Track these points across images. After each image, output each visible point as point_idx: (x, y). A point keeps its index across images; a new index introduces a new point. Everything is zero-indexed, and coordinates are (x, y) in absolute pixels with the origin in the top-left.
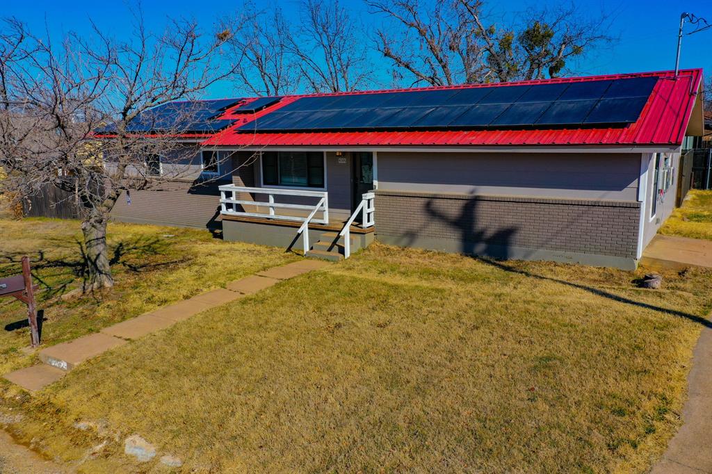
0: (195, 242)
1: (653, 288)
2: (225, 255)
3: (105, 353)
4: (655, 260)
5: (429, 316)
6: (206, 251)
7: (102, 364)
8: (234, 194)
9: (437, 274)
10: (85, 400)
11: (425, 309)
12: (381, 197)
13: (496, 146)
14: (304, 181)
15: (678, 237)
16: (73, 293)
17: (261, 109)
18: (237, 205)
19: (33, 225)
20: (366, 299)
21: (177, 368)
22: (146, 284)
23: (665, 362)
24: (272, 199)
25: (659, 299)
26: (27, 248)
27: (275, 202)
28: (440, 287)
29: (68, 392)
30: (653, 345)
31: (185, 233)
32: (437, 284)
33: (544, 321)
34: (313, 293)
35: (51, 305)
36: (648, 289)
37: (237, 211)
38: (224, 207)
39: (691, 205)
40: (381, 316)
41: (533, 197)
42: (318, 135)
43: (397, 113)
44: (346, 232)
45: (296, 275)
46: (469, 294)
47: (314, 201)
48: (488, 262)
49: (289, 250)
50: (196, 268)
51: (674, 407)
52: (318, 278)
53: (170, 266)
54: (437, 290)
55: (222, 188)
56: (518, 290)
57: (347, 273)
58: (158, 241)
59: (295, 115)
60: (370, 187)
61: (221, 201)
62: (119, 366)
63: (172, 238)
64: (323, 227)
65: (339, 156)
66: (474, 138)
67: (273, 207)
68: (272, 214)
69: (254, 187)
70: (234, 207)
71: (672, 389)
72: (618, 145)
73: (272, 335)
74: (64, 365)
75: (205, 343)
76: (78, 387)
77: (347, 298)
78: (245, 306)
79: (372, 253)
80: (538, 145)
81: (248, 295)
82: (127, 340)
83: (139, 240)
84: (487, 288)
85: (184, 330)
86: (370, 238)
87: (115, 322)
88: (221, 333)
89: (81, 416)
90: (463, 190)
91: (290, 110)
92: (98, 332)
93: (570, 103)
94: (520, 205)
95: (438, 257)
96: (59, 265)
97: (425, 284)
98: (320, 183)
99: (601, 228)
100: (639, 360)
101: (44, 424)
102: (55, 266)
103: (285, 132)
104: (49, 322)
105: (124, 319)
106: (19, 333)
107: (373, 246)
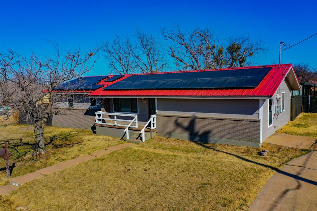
0: (85, 135)
1: (264, 156)
2: (95, 141)
3: (34, 180)
4: (269, 144)
5: (166, 167)
6: (87, 139)
7: (32, 184)
8: (101, 115)
9: (177, 149)
10: (22, 198)
11: (166, 164)
12: (159, 117)
13: (201, 96)
14: (130, 110)
15: (284, 134)
16: (28, 156)
17: (115, 80)
18: (102, 120)
19: (22, 128)
20: (144, 159)
21: (60, 186)
22: (58, 153)
23: (252, 186)
24: (115, 117)
25: (264, 160)
26: (16, 137)
27: (117, 119)
28: (177, 155)
29: (16, 195)
30: (251, 179)
31: (82, 131)
32: (176, 153)
33: (211, 169)
34: (124, 157)
35: (19, 161)
36: (261, 156)
37: (103, 122)
38: (97, 121)
39: (299, 120)
40: (148, 166)
41: (218, 117)
42: (134, 91)
43: (166, 82)
44: (143, 131)
45: (120, 149)
46: (187, 157)
47: (132, 118)
48: (200, 144)
49: (122, 139)
50: (81, 146)
51: (248, 204)
52: (128, 151)
53: (71, 145)
54: (174, 156)
55: (96, 113)
56: (208, 156)
57: (141, 149)
58: (70, 135)
59: (127, 83)
60: (155, 113)
61: (96, 118)
62: (38, 185)
63: (76, 133)
64: (135, 129)
65: (143, 100)
66: (193, 93)
67: (116, 121)
68: (116, 124)
69: (110, 112)
70: (101, 120)
71: (250, 197)
72: (248, 96)
73: (101, 174)
74: (17, 185)
75: (74, 177)
76: (20, 194)
77: (137, 159)
78: (95, 162)
79: (154, 140)
80: (218, 96)
81: (98, 157)
82: (44, 175)
83: (62, 134)
84: (195, 155)
85: (67, 171)
86: (154, 134)
87: (42, 168)
88: (81, 173)
89: (19, 205)
90: (190, 114)
91: (125, 81)
92: (34, 172)
93: (234, 78)
94: (213, 120)
95: (180, 142)
96: (27, 145)
97: (171, 153)
98: (136, 111)
99: (245, 130)
100: (242, 185)
101: (5, 208)
102: (25, 145)
103: (121, 90)
104: (16, 168)
105: (45, 167)
106: (3, 172)
107: (155, 137)
